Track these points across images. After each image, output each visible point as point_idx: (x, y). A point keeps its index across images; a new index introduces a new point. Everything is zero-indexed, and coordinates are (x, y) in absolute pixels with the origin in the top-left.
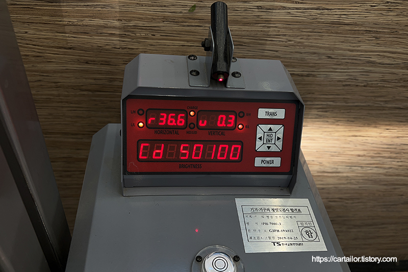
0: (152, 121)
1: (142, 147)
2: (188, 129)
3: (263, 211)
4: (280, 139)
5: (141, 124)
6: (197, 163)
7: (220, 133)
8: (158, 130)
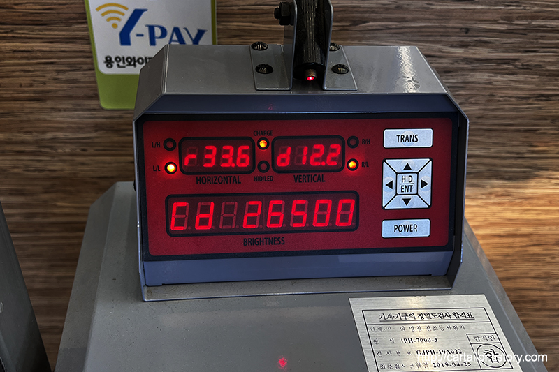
0: (191, 161)
1: (174, 210)
2: (257, 173)
3: (403, 318)
4: (427, 184)
5: (171, 168)
6: (277, 235)
7: (316, 178)
8: (202, 176)
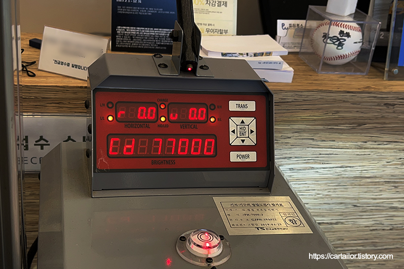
0: (122, 115)
1: (112, 142)
6: (171, 159)
7: (192, 126)
8: (128, 123)
